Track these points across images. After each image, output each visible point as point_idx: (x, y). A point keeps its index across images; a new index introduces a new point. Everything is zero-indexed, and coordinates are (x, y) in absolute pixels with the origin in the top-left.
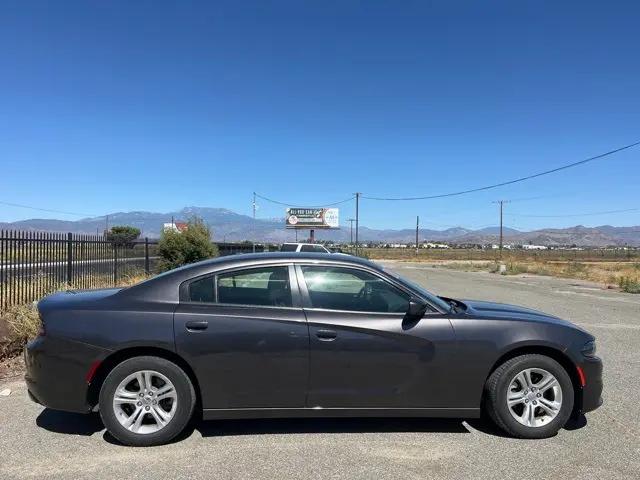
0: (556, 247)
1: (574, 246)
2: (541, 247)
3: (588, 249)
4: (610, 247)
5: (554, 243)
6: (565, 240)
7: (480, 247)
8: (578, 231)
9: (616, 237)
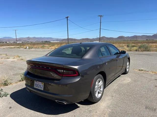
0: (24, 42)
1: (28, 42)
2: (21, 42)
3: (32, 42)
4: (36, 42)
5: (23, 41)
6: (26, 40)
7: (3, 43)
8: (29, 38)
9: (37, 40)
